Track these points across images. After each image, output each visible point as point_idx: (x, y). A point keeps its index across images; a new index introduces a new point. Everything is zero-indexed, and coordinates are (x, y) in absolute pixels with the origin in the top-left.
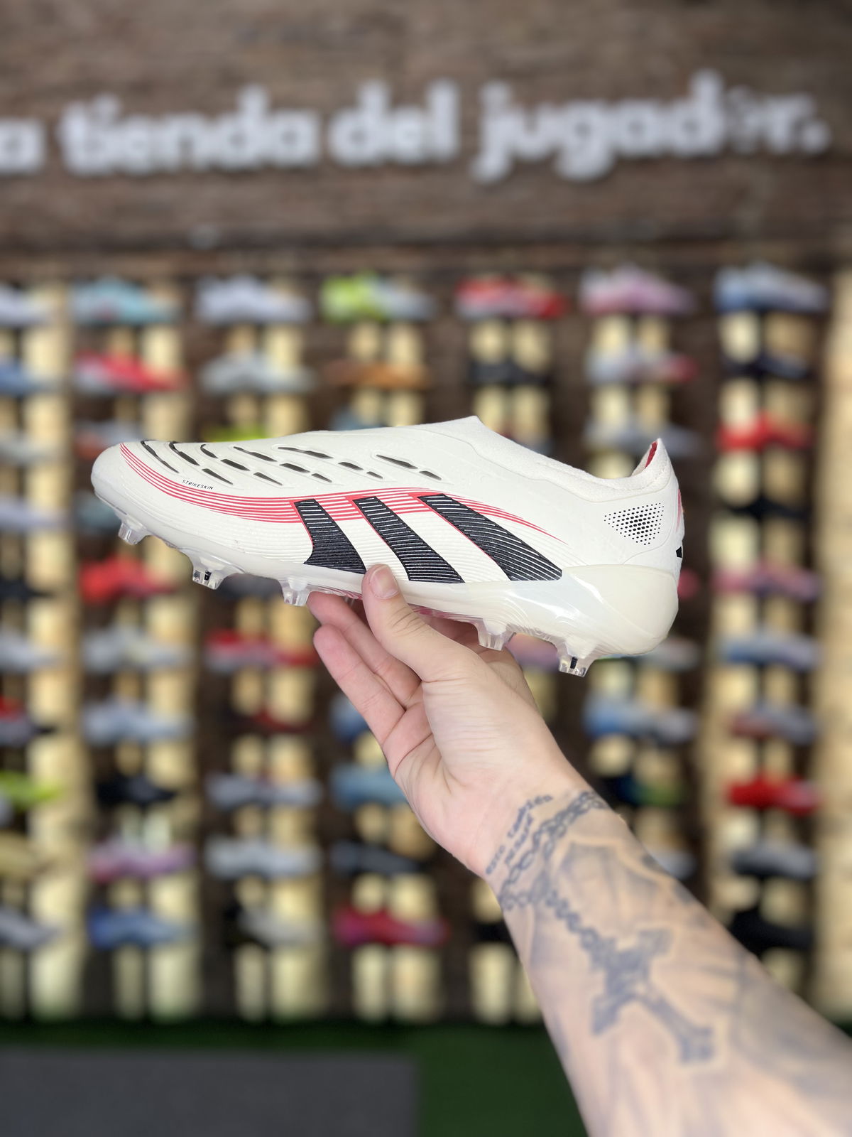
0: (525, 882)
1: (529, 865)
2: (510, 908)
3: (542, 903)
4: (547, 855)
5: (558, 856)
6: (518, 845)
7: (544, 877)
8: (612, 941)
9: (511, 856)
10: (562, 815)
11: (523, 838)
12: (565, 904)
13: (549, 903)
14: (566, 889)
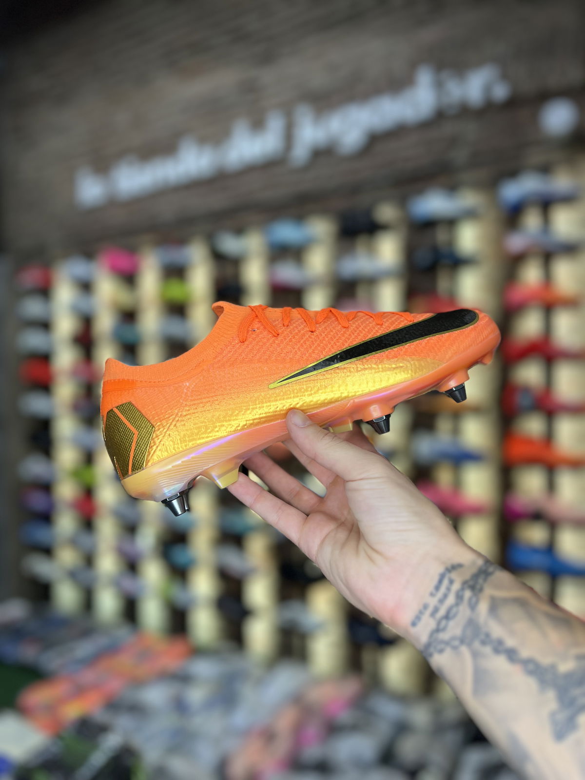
0: (454, 629)
1: (455, 615)
2: (441, 651)
3: (477, 644)
4: (473, 607)
5: (483, 607)
6: (442, 601)
7: (472, 624)
8: (553, 667)
9: (436, 610)
10: (475, 576)
11: (445, 596)
12: (500, 642)
13: (483, 643)
14: (496, 630)
